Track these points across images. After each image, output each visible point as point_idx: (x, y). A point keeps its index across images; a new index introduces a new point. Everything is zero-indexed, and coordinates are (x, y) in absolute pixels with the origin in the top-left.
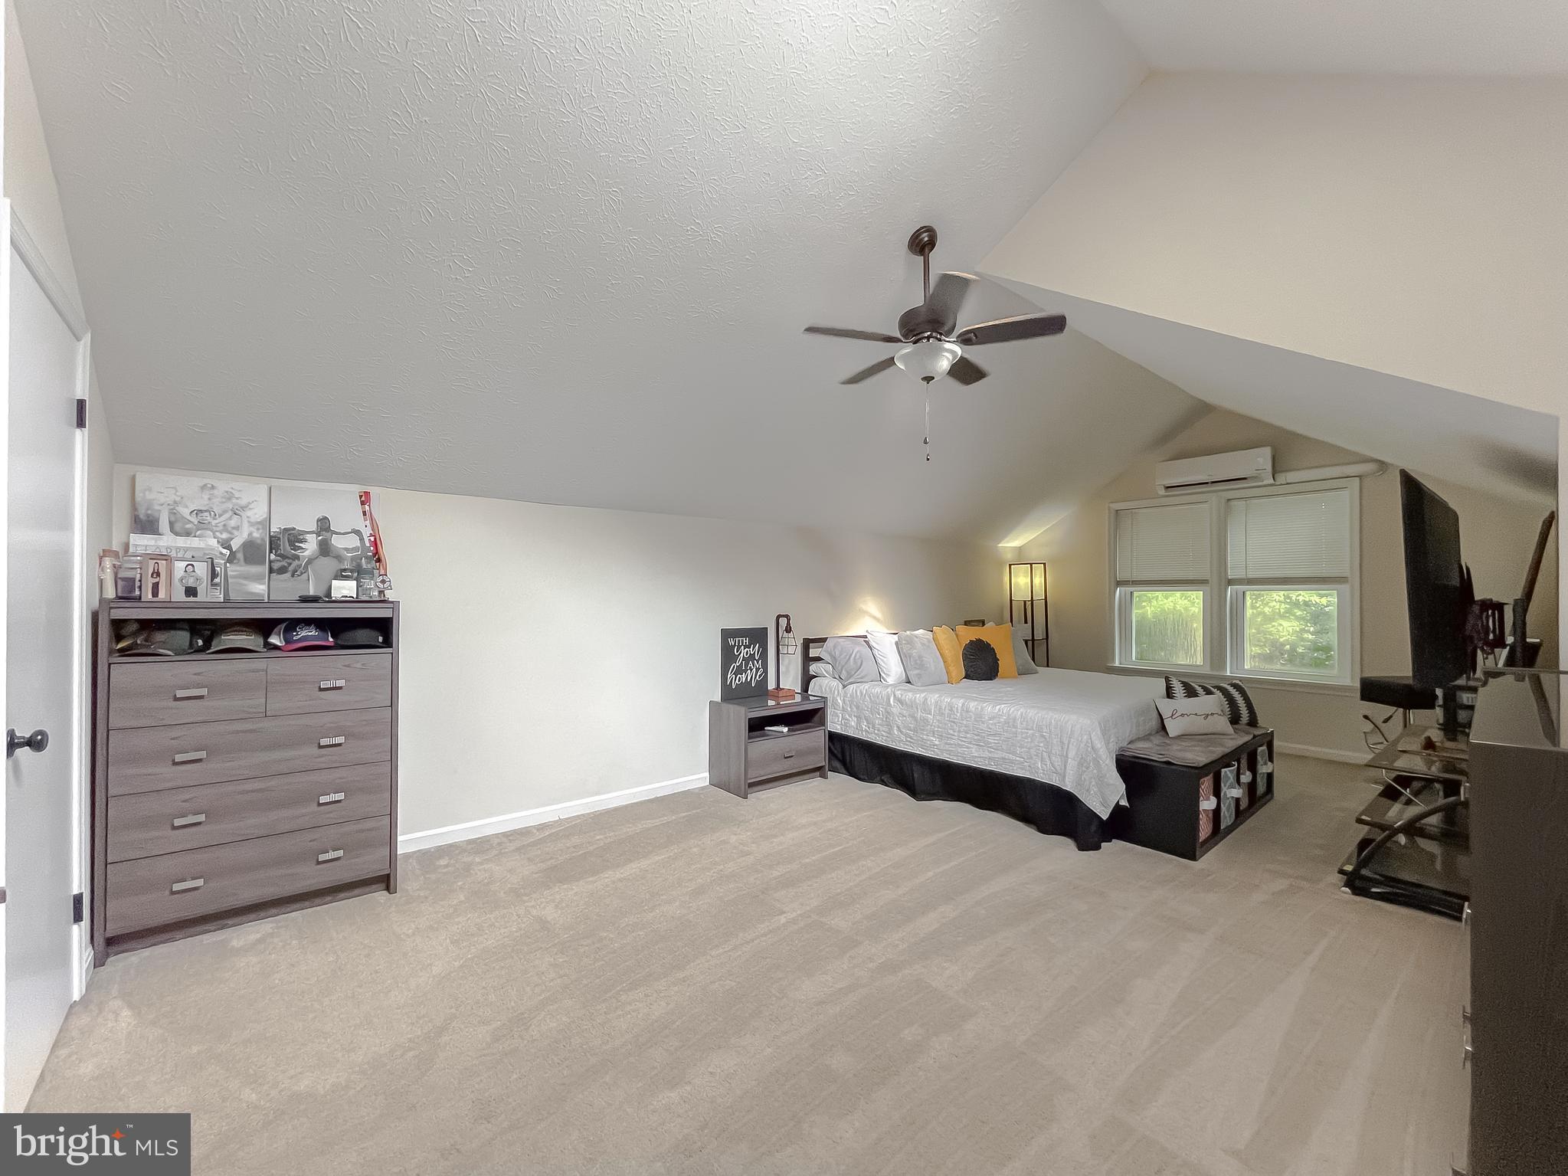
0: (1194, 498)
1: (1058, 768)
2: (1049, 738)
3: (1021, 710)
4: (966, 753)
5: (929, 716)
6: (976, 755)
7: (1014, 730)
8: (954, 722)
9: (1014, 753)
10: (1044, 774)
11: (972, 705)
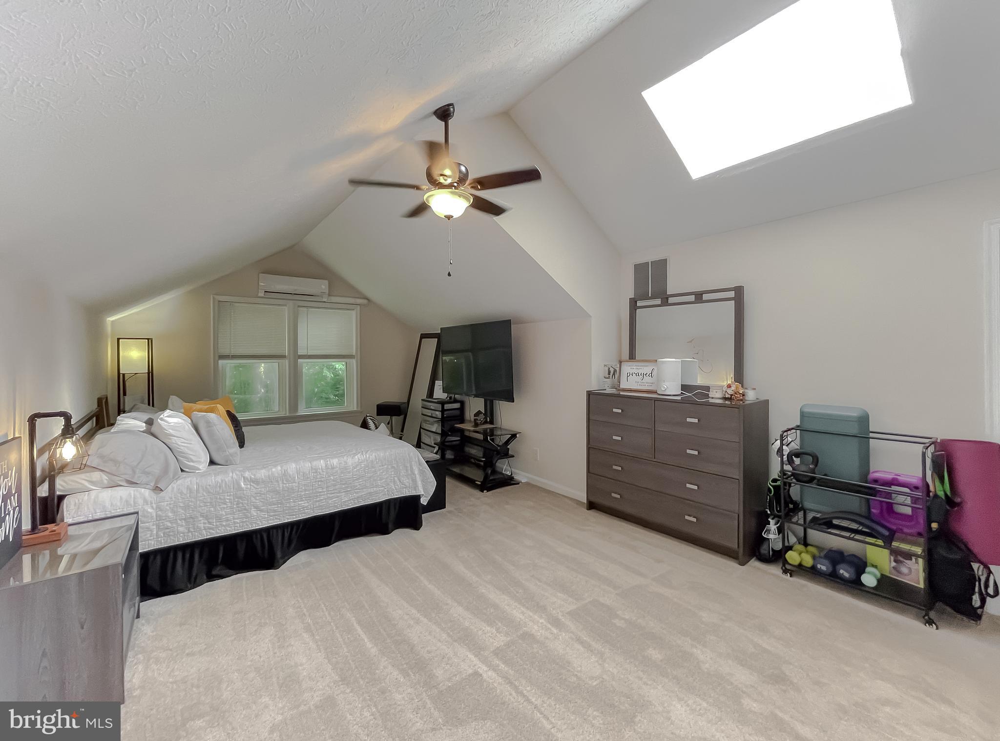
0: (281, 302)
1: (407, 484)
2: (397, 466)
3: (374, 454)
4: (337, 502)
5: (294, 484)
6: (347, 499)
7: (373, 469)
8: (321, 481)
9: (377, 486)
10: (397, 492)
11: (335, 461)
